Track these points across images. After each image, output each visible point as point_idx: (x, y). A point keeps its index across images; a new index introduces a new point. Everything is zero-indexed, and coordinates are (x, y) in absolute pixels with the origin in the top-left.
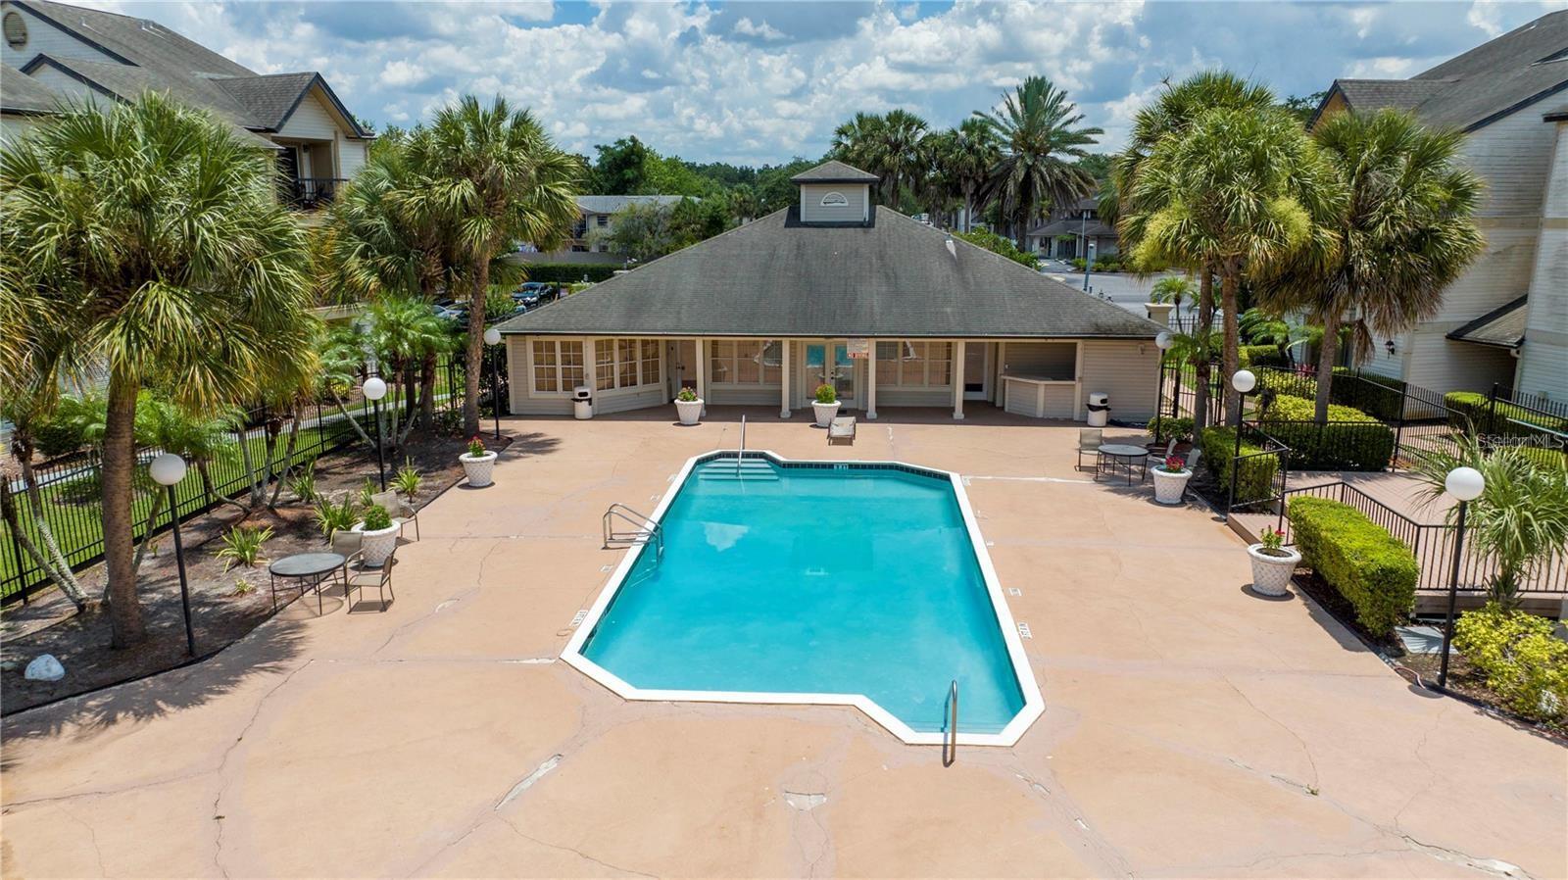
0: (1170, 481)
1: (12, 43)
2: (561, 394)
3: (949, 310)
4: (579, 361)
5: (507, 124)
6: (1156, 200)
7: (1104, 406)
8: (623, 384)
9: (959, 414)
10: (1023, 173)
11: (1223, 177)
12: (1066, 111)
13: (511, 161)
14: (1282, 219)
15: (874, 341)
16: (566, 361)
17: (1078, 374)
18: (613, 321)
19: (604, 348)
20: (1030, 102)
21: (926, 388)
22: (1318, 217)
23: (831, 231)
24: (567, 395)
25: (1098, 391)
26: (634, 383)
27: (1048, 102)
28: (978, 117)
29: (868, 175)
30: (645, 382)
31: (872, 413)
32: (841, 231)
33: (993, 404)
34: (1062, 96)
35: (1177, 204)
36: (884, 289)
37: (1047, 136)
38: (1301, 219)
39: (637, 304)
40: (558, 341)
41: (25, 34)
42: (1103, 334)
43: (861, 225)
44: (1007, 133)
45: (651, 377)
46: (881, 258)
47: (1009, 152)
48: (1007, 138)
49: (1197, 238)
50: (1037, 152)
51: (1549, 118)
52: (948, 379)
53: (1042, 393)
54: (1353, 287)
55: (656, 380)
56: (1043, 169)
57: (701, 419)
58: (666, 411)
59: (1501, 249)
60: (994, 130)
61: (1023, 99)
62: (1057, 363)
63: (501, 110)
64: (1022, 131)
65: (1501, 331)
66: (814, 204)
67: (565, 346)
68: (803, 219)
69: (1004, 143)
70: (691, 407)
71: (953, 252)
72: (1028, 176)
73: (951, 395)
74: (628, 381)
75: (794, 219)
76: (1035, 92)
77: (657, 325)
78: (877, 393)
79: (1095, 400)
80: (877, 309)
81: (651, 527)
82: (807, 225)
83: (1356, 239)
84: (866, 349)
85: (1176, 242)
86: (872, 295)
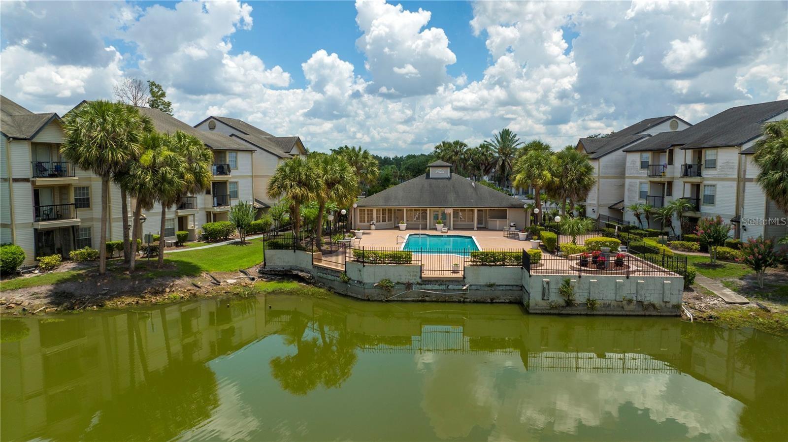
0: (522, 235)
1: (210, 129)
2: (366, 223)
3: (472, 201)
4: (372, 214)
5: (362, 152)
6: (518, 172)
7: (515, 226)
8: (383, 221)
9: (475, 228)
10: (501, 163)
11: (532, 167)
12: (517, 141)
13: (365, 162)
14: (545, 176)
15: (452, 209)
16: (368, 214)
17: (507, 218)
18: (381, 204)
19: (378, 211)
20: (504, 138)
21: (467, 223)
22: (553, 174)
23: (439, 180)
24: (369, 224)
25: (512, 222)
26: (385, 221)
27: (510, 137)
28: (486, 143)
29: (449, 165)
30: (388, 221)
31: (452, 228)
32: (442, 180)
33: (485, 228)
34: (515, 136)
35: (523, 172)
36: (455, 195)
37: (510, 150)
38: (549, 175)
39: (387, 199)
40: (366, 209)
41: (215, 126)
42: (513, 207)
43: (447, 178)
44: (496, 148)
45: (390, 220)
46: (453, 187)
47: (497, 155)
48: (496, 150)
49: (527, 180)
50: (506, 155)
51: (624, 151)
52: (473, 221)
53: (498, 223)
54: (565, 191)
55: (391, 221)
56: (509, 161)
57: (406, 230)
58: (397, 228)
59: (621, 184)
60: (492, 147)
61: (502, 137)
62: (502, 215)
63: (360, 149)
64: (501, 148)
65: (620, 206)
66: (434, 173)
67: (368, 210)
68: (431, 177)
69: (495, 152)
70: (403, 226)
71: (474, 185)
72: (503, 163)
73: (473, 225)
74: (384, 221)
75: (428, 176)
76: (505, 134)
77: (393, 205)
78: (453, 224)
79: (512, 224)
80: (453, 201)
81: (405, 241)
82: (432, 178)
83: (564, 181)
84: (450, 211)
85: (522, 180)
86: (452, 197)
